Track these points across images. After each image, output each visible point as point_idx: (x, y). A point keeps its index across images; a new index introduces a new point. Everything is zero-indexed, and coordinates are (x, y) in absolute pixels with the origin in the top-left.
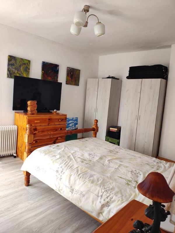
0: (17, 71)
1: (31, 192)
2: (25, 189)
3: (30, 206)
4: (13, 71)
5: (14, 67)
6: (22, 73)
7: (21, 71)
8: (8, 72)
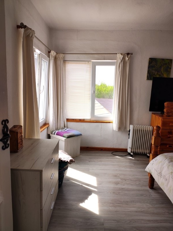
0: (157, 72)
1: (153, 196)
2: (148, 191)
3: (147, 209)
4: (153, 72)
5: (154, 69)
6: (162, 74)
7: (162, 72)
8: (148, 74)
